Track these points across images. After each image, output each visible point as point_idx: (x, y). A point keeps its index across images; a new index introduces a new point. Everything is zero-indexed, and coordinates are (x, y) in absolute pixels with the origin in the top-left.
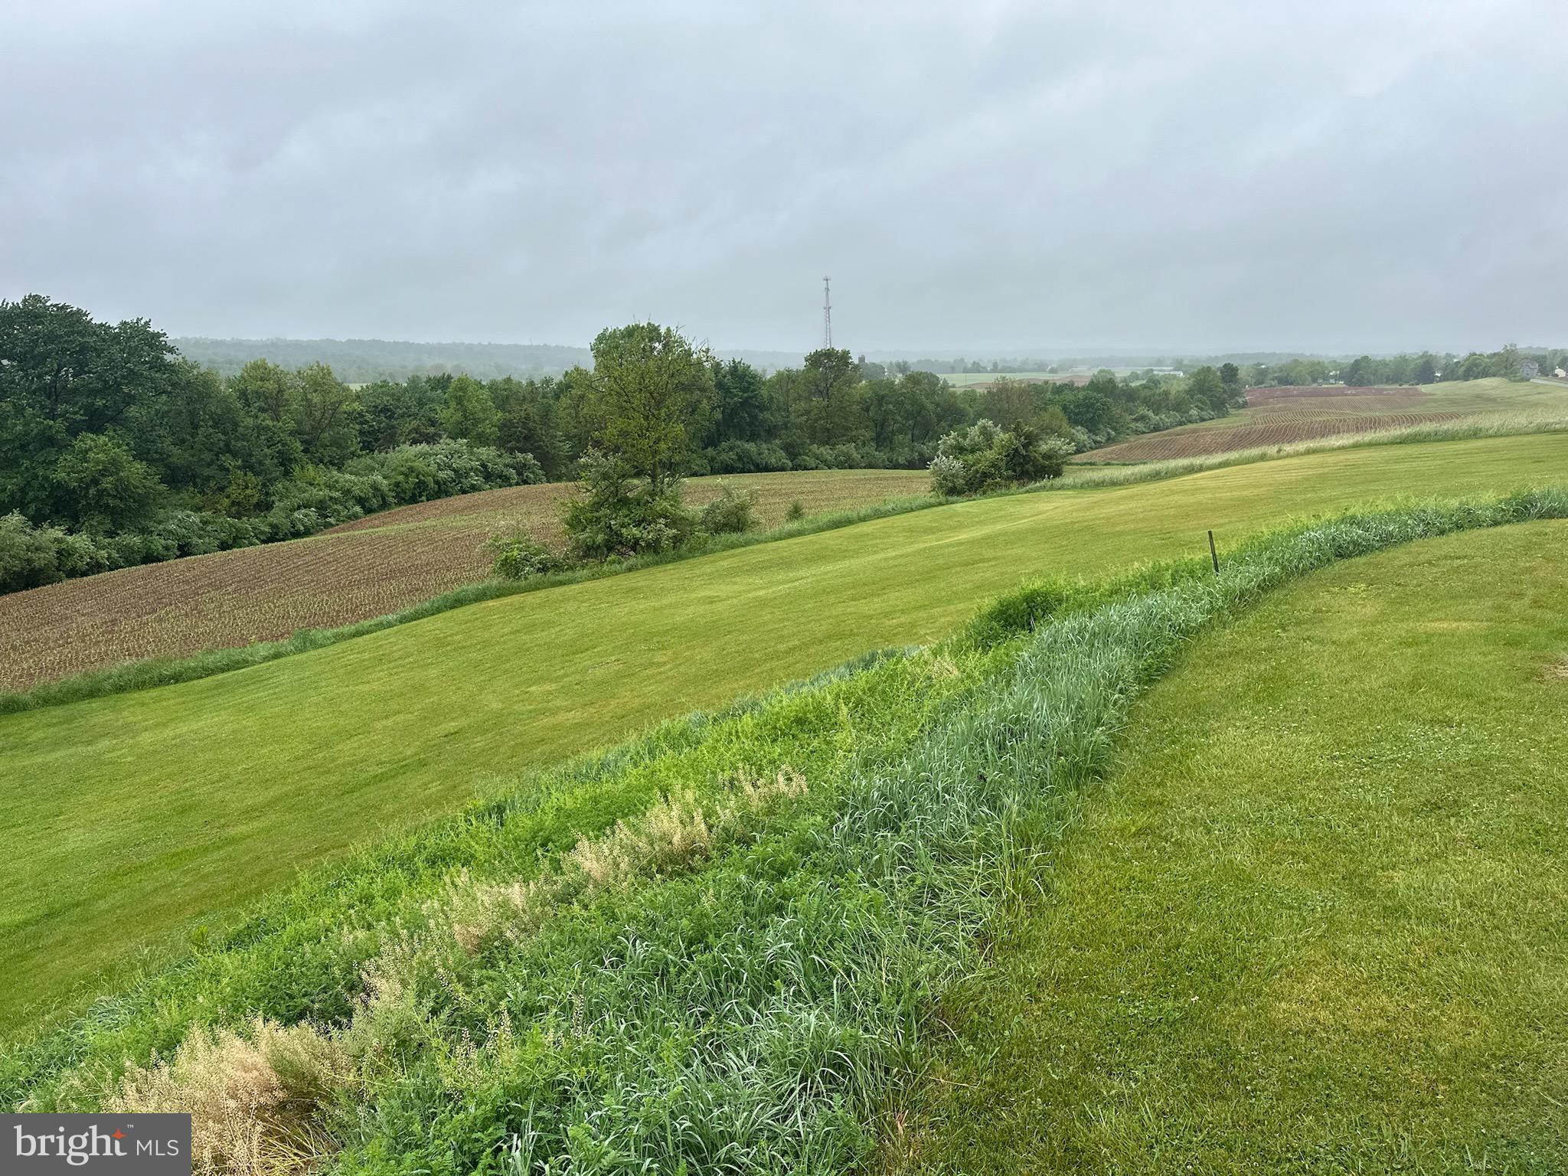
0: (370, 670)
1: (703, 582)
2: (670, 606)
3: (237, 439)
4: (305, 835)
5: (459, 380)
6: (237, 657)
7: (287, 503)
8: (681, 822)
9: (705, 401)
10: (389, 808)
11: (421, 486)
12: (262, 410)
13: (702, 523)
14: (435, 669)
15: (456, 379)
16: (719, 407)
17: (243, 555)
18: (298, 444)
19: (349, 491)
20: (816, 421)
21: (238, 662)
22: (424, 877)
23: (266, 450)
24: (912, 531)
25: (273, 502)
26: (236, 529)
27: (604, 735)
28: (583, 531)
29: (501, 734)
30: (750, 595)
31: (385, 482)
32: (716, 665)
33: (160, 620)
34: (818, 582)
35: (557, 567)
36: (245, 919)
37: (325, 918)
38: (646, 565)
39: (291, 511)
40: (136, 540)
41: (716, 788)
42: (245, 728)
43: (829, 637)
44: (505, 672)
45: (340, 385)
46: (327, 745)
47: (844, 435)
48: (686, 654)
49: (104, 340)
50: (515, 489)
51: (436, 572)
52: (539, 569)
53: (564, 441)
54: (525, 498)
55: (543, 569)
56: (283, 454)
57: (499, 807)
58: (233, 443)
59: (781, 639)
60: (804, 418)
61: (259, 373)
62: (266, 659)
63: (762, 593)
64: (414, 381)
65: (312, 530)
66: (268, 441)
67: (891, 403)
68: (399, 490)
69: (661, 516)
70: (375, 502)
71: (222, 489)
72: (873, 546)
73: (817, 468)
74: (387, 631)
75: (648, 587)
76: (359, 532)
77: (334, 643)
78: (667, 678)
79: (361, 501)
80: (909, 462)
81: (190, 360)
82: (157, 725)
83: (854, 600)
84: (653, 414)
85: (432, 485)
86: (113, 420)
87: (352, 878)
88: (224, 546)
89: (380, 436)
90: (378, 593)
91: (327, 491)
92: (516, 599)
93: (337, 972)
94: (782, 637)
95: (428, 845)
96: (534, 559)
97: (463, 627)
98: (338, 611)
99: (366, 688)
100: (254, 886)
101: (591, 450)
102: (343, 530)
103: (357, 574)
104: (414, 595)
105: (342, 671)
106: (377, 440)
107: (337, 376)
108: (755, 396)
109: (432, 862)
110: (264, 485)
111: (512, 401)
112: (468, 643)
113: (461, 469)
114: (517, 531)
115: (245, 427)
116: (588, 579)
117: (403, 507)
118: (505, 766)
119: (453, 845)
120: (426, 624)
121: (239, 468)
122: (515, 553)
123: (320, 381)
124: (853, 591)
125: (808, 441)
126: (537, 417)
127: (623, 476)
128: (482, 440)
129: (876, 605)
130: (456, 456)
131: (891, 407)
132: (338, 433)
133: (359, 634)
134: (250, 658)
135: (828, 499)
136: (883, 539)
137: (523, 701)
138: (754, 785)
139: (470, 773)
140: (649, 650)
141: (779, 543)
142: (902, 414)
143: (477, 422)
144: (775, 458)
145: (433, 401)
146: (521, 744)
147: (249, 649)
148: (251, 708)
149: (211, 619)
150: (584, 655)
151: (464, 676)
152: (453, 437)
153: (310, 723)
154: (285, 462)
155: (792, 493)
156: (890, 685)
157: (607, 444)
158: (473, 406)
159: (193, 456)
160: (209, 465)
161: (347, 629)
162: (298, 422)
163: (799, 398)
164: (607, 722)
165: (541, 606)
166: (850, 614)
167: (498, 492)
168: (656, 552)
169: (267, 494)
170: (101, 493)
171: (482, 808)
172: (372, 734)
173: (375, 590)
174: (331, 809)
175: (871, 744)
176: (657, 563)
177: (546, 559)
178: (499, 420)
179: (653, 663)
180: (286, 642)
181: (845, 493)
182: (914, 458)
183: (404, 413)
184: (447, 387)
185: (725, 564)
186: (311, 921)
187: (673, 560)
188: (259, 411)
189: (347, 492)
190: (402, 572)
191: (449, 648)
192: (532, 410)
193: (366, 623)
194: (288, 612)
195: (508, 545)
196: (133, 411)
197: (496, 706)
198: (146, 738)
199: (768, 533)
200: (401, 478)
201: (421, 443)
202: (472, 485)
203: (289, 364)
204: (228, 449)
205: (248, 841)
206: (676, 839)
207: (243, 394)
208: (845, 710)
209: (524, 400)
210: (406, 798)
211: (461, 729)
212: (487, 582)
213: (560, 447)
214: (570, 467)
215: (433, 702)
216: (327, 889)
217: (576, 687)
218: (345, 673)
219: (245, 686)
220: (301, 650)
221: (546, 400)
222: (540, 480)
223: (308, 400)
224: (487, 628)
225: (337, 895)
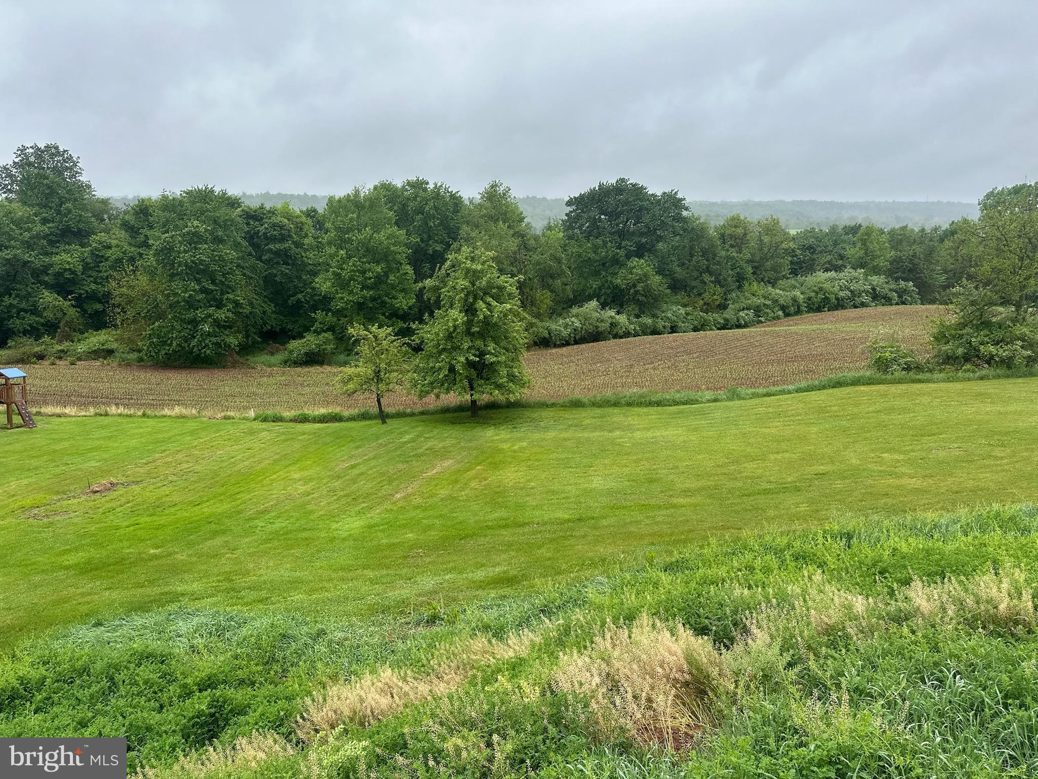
0: (771, 420)
2: (1015, 412)
3: (714, 264)
4: (716, 515)
5: (867, 228)
6: (692, 397)
7: (737, 306)
10: (771, 513)
11: (826, 300)
12: (732, 246)
14: (815, 427)
15: (865, 227)
17: (706, 336)
18: (750, 269)
19: (777, 301)
21: (692, 400)
22: (789, 567)
23: (730, 272)
25: (728, 304)
26: (704, 320)
27: (938, 502)
28: (945, 344)
29: (856, 482)
31: (802, 296)
33: (655, 369)
35: (919, 368)
36: (676, 556)
37: (723, 572)
38: (998, 377)
39: (738, 311)
40: (649, 321)
42: (691, 440)
44: (866, 439)
45: (783, 230)
46: (737, 462)
48: (1024, 454)
49: (652, 203)
50: (894, 308)
51: (826, 361)
52: (904, 368)
53: (941, 274)
54: (901, 314)
55: (907, 369)
56: (739, 274)
57: (848, 534)
58: (712, 266)
61: (734, 223)
62: (709, 401)
64: (833, 229)
65: (749, 324)
66: (732, 266)
68: (810, 302)
69: (1018, 339)
70: (792, 310)
71: (700, 295)
74: (787, 396)
75: (997, 394)
76: (779, 328)
77: (751, 398)
78: (1003, 470)
79: (783, 308)
81: (696, 215)
82: (644, 429)
84: (1028, 256)
85: (834, 300)
86: (649, 250)
87: (742, 551)
88: (695, 329)
89: (804, 265)
90: (785, 370)
91: (763, 300)
92: (882, 388)
93: (728, 611)
95: (795, 545)
96: (902, 361)
97: (839, 402)
98: (757, 379)
99: (767, 431)
100: (683, 537)
101: (965, 282)
102: (769, 326)
103: (773, 356)
104: (808, 375)
105: (754, 417)
106: (801, 268)
107: (782, 224)
109: (796, 558)
110: (725, 293)
111: (904, 244)
112: (842, 414)
113: (856, 290)
114: (892, 338)
115: (721, 257)
116: (943, 381)
117: (811, 314)
118: (855, 506)
119: (812, 550)
120: (814, 396)
121: (712, 282)
122: (888, 354)
123: (772, 228)
126: (922, 256)
127: (990, 304)
128: (876, 271)
130: (854, 281)
132: (777, 262)
133: (768, 395)
134: (700, 399)
137: (876, 462)
139: (830, 504)
140: (990, 445)
143: (874, 257)
145: (844, 242)
146: (871, 493)
147: (700, 393)
148: (696, 430)
149: (681, 372)
150: (930, 438)
151: (835, 436)
152: (855, 268)
153: (729, 445)
154: (740, 279)
157: (980, 278)
158: (874, 246)
159: (687, 273)
160: (695, 279)
161: (761, 390)
162: (753, 255)
164: (942, 493)
165: (901, 396)
167: (880, 309)
168: (1009, 367)
169: (726, 299)
170: (636, 292)
171: (836, 531)
172: (767, 462)
173: (783, 367)
174: (735, 503)
176: (1008, 377)
177: (910, 361)
178: (891, 257)
179: (992, 456)
180: (722, 393)
183: (823, 250)
184: (857, 233)
186: (714, 570)
187: (1024, 376)
188: (730, 246)
189: (775, 301)
190: (803, 358)
191: (827, 415)
192: (918, 249)
193: (773, 389)
194: (726, 375)
195: (883, 348)
196: (660, 246)
197: (855, 461)
198: (638, 435)
200: (813, 294)
201: (831, 271)
202: (863, 302)
203: (754, 217)
204: (708, 270)
205: (683, 509)
206: (1002, 607)
207: (723, 237)
209: (914, 242)
210: (784, 509)
211: (828, 472)
212: (861, 373)
213: (937, 278)
214: (943, 293)
215: (810, 450)
216: (726, 554)
217: (920, 461)
218: (756, 419)
219: (694, 416)
220: (729, 399)
221: (932, 243)
222: (916, 302)
223: (761, 240)
224: (857, 405)
225: (732, 559)
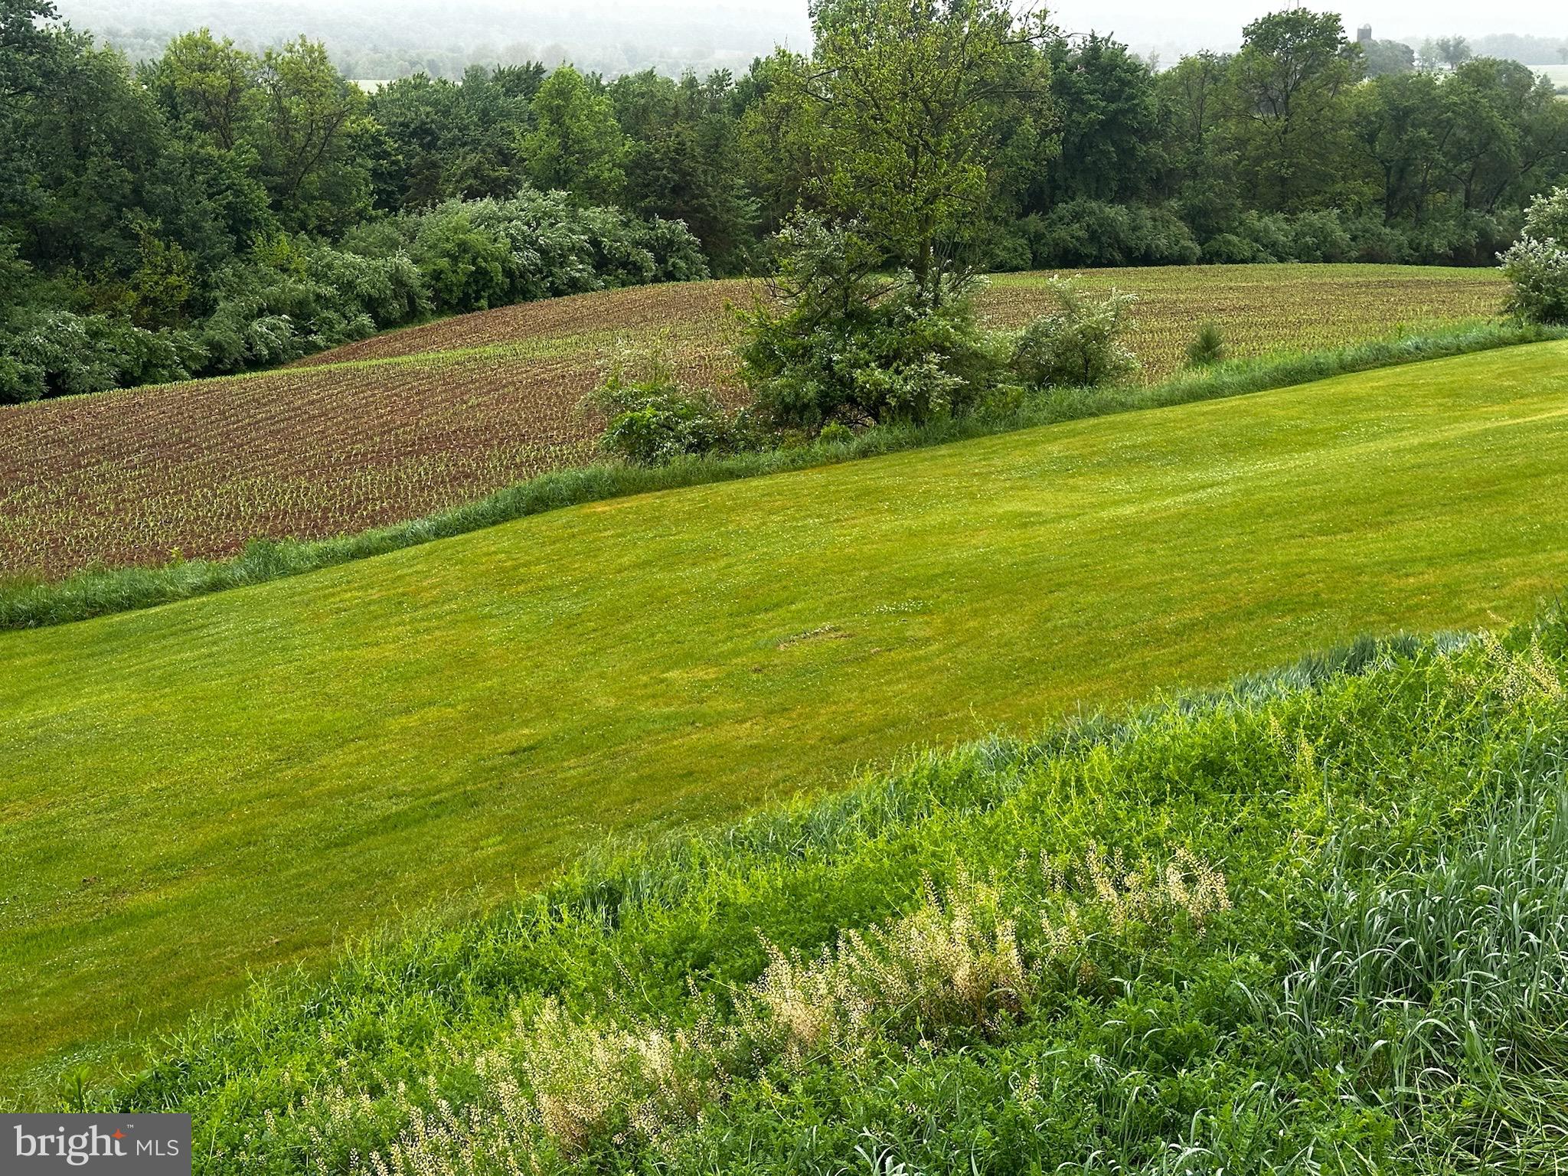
0: (381, 622)
1: (1008, 484)
2: (941, 528)
3: (155, 180)
4: (258, 918)
5: (557, 75)
6: (146, 585)
7: (240, 303)
8: (971, 943)
9: (1029, 119)
10: (409, 879)
11: (481, 277)
12: (200, 126)
13: (1011, 366)
14: (496, 626)
15: (551, 73)
16: (1057, 131)
17: (161, 398)
18: (263, 193)
19: (350, 285)
20: (1258, 161)
21: (147, 594)
22: (475, 1011)
23: (206, 202)
24: (1455, 395)
25: (215, 300)
26: (150, 349)
27: (806, 772)
28: (777, 373)
29: (613, 757)
30: (1104, 514)
31: (416, 269)
32: (1029, 649)
34: (1247, 492)
35: (725, 442)
36: (153, 1060)
37: (293, 1072)
38: (896, 447)
39: (246, 318)
41: (1039, 887)
42: (157, 714)
43: (1269, 606)
44: (623, 639)
45: (339, 81)
46: (301, 755)
47: (1317, 192)
48: (971, 624)
50: (650, 289)
51: (500, 444)
52: (691, 445)
53: (746, 197)
54: (668, 306)
55: (699, 445)
56: (235, 210)
57: (610, 890)
58: (148, 187)
59: (1167, 604)
60: (1234, 155)
61: (196, 56)
62: (197, 591)
63: (1129, 510)
64: (474, 78)
65: (283, 357)
66: (210, 186)
67: (1424, 124)
68: (440, 285)
69: (931, 348)
70: (396, 308)
71: (125, 273)
72: (1371, 423)
73: (1253, 260)
74: (412, 551)
75: (901, 489)
76: (368, 363)
77: (318, 567)
78: (933, 671)
79: (371, 305)
80: (1456, 250)
81: (77, 30)
83: (1322, 532)
84: (926, 145)
85: (500, 277)
87: (344, 1000)
88: (126, 380)
89: (410, 181)
90: (398, 479)
91: (311, 284)
92: (646, 501)
94: (1168, 600)
95: (481, 951)
96: (683, 427)
97: (548, 549)
98: (326, 510)
99: (373, 654)
100: (166, 1004)
101: (800, 214)
102: (338, 358)
103: (362, 441)
104: (460, 485)
105: (330, 621)
106: (404, 189)
107: (336, 63)
108: (1133, 110)
109: (488, 983)
110: (200, 268)
111: (653, 117)
112: (557, 581)
113: (553, 248)
114: (651, 370)
115: (172, 159)
116: (783, 469)
117: (446, 319)
119: (526, 954)
120: (483, 540)
121: (156, 234)
122: (648, 412)
123: (306, 74)
124: (1322, 515)
125: (1239, 203)
126: (698, 150)
127: (861, 266)
128: (595, 193)
129: (1372, 545)
130: (545, 223)
131: (1423, 133)
132: (335, 174)
133: (362, 552)
134: (169, 588)
135: (1275, 325)
136: (1392, 409)
137: (654, 696)
138: (1120, 887)
139: (556, 825)
140: (900, 613)
141: (1169, 412)
142: (1446, 148)
143: (586, 157)
144: (1168, 237)
145: (506, 115)
146: (650, 777)
147: (166, 571)
148: (168, 679)
149: (101, 514)
150: (770, 615)
151: (548, 642)
152: (542, 187)
153: (271, 712)
154: (239, 225)
155: (1200, 309)
156: (1406, 708)
157: (830, 204)
158: (582, 126)
159: (76, 210)
160: (104, 226)
161: (342, 542)
162: (265, 152)
163: (1226, 113)
164: (812, 747)
165: (692, 516)
166: (1314, 561)
167: (618, 294)
168: (918, 421)
169: (205, 285)
171: (579, 891)
172: (381, 740)
173: (391, 472)
174: (307, 874)
175: (1367, 821)
176: (918, 443)
177: (703, 426)
178: (627, 154)
179: (906, 639)
180: (233, 561)
181: (1314, 313)
182: (1467, 243)
183: (455, 138)
184: (535, 90)
185: (1055, 449)
186: (270, 1073)
187: (950, 438)
188: (195, 127)
189: (347, 286)
190: (442, 441)
191: (521, 588)
193: (375, 534)
194: (238, 508)
195: (635, 396)
197: (605, 702)
199: (1147, 391)
200: (444, 263)
201: (483, 196)
202: (573, 280)
203: (252, 41)
204: (138, 198)
205: (157, 921)
206: (961, 975)
207: (167, 96)
208: (1307, 752)
209: (676, 115)
210: (441, 862)
211: (541, 742)
212: (593, 467)
213: (739, 208)
214: (757, 247)
215: (490, 688)
216: (301, 1017)
217: (754, 677)
218: (336, 625)
219: (158, 638)
220: (259, 577)
221: (717, 116)
222: (698, 272)
223: (283, 111)
224: (592, 553)
225: (317, 1030)
